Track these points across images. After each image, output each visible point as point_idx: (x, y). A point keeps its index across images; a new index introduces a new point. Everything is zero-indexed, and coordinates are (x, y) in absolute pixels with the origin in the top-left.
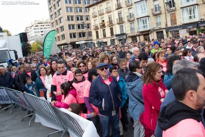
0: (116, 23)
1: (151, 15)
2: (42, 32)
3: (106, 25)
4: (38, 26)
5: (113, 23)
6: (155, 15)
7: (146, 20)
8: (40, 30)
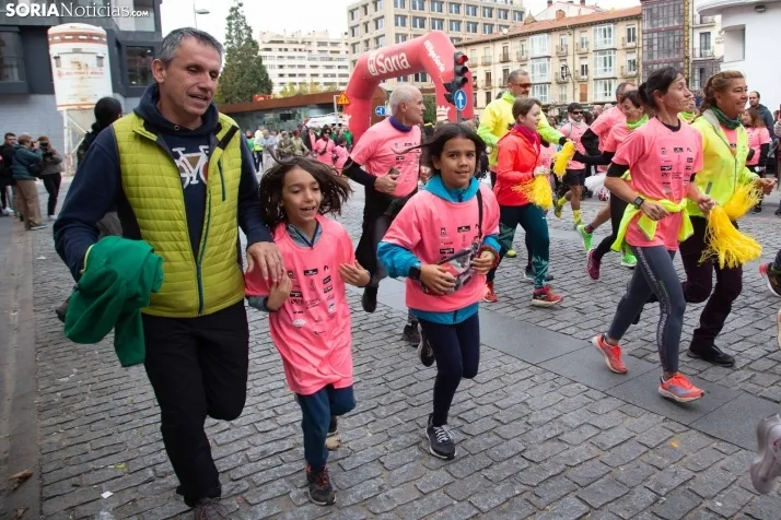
0: (497, 85)
1: (554, 82)
2: (281, 67)
3: (479, 85)
4: (269, 50)
5: (493, 84)
6: (558, 83)
7: (545, 89)
8: (278, 63)
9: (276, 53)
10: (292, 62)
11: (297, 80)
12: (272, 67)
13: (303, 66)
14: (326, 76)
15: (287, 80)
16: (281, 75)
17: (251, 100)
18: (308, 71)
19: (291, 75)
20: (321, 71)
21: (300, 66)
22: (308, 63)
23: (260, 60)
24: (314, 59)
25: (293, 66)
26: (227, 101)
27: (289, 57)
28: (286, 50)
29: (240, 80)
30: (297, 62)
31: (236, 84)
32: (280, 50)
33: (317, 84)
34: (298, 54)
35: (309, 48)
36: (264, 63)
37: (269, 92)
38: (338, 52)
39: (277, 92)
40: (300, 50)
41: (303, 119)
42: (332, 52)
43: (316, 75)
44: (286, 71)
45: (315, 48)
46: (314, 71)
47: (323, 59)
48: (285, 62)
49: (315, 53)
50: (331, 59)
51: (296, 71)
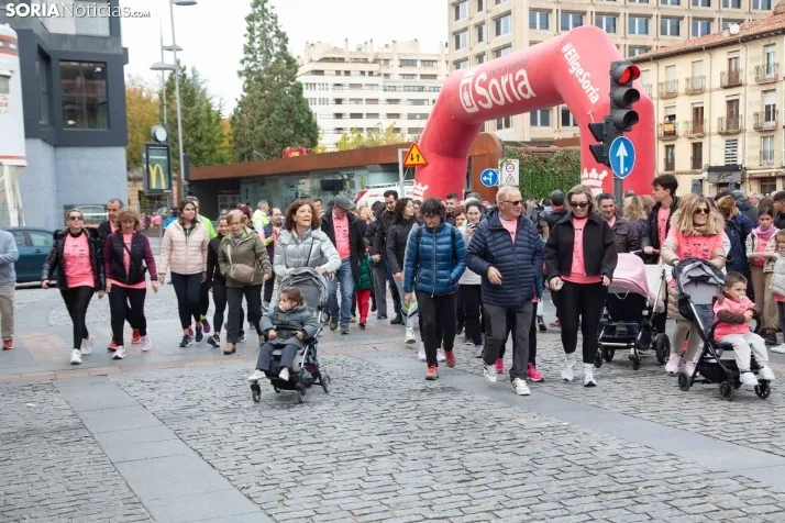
2: (339, 101)
4: (320, 72)
8: (333, 94)
9: (331, 79)
10: (356, 94)
11: (364, 123)
12: (324, 101)
13: (375, 101)
14: (411, 117)
15: (347, 123)
16: (339, 116)
17: (281, 155)
18: (383, 109)
19: (354, 116)
20: (404, 109)
21: (369, 101)
22: (383, 96)
23: (298, 89)
24: (394, 88)
25: (357, 101)
26: (242, 157)
27: (353, 86)
28: (347, 73)
29: (265, 122)
30: (364, 94)
31: (257, 128)
32: (338, 73)
33: (397, 130)
34: (367, 79)
35: (384, 71)
36: (306, 94)
37: (314, 143)
38: (434, 77)
39: (328, 142)
40: (371, 73)
41: (358, 189)
42: (423, 76)
43: (397, 116)
44: (345, 109)
45: (395, 69)
46: (393, 109)
47: (407, 88)
48: (344, 94)
49: (395, 78)
50: (421, 89)
51: (363, 108)
